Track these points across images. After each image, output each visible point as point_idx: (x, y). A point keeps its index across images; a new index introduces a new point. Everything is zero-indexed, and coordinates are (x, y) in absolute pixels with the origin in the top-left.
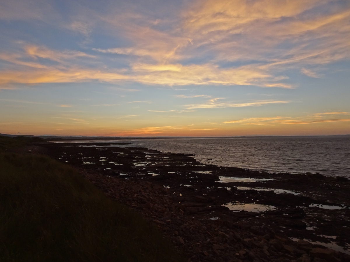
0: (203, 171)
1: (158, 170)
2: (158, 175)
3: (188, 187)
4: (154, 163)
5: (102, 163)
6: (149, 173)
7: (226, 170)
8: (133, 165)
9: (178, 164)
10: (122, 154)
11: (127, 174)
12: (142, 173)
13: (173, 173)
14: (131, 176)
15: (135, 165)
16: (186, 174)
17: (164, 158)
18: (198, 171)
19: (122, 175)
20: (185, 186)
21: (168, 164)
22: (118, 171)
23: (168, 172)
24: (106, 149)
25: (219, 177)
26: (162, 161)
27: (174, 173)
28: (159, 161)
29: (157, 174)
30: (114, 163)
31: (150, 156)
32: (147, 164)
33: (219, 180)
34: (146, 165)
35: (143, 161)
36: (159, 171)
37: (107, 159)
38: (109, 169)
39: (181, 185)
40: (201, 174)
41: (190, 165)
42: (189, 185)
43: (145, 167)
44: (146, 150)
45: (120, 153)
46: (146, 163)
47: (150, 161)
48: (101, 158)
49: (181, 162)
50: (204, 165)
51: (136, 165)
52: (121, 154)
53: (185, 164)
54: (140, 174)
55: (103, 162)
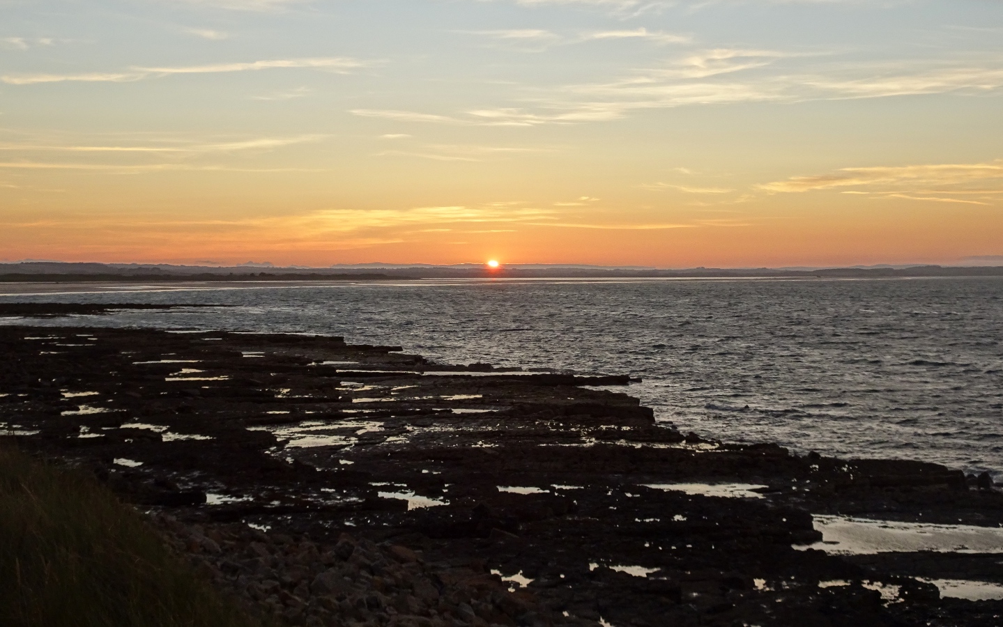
0: (712, 483)
1: (430, 474)
2: (437, 503)
3: (640, 578)
4: (402, 431)
5: (83, 429)
6: (381, 494)
7: (847, 474)
8: (270, 439)
9: (547, 436)
10: (189, 373)
11: (249, 494)
12: (339, 491)
13: (532, 494)
14: (278, 511)
15: (287, 441)
16: (611, 501)
17: (456, 397)
18: (680, 481)
19: (218, 502)
20: (623, 572)
21: (487, 436)
22: (193, 480)
23: (501, 489)
24: (85, 340)
25: (816, 518)
26: (447, 417)
27: (535, 490)
28: (424, 415)
29: (432, 495)
30: (152, 427)
31: (367, 388)
32: (360, 437)
33: (818, 537)
34: (354, 440)
35: (329, 418)
36: (440, 482)
37: (105, 406)
38: (131, 463)
39: (593, 566)
40: (699, 497)
41: (622, 442)
42: (644, 565)
43: (347, 456)
44: (335, 346)
45: (178, 367)
46: (352, 432)
47: (372, 417)
48: (68, 395)
49: (567, 427)
50: (708, 447)
51: (292, 443)
52: (184, 371)
53: (590, 435)
54: (327, 496)
55: (86, 419)
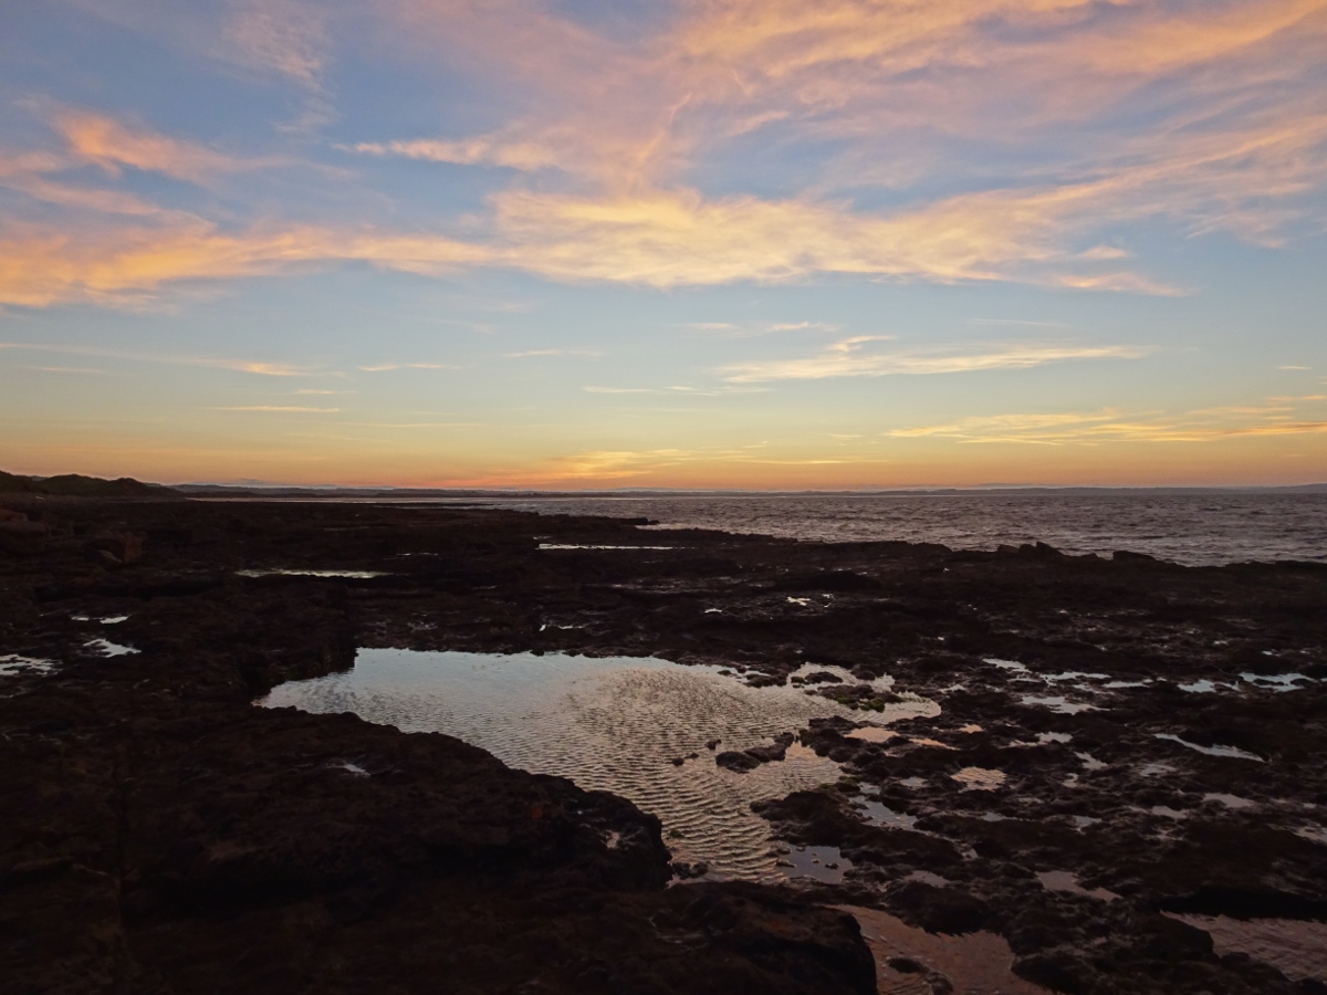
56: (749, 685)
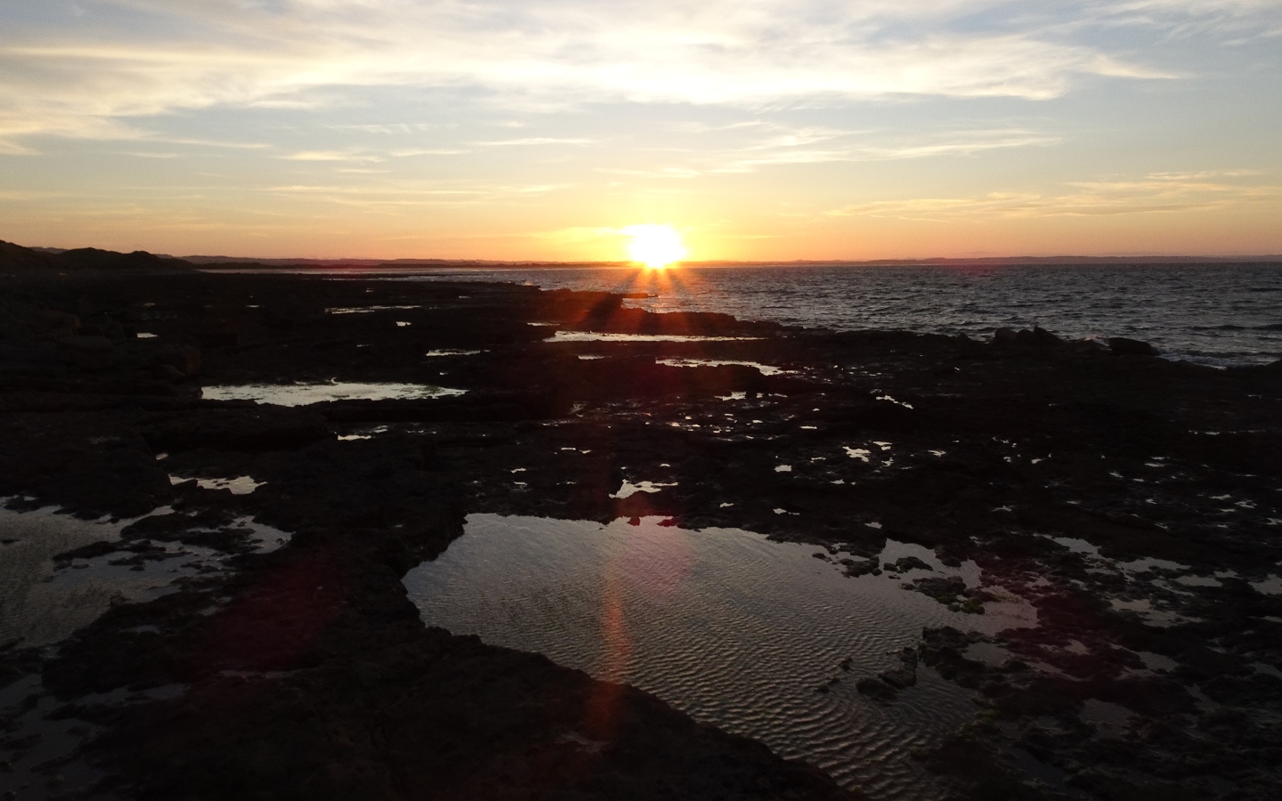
56: (847, 575)
